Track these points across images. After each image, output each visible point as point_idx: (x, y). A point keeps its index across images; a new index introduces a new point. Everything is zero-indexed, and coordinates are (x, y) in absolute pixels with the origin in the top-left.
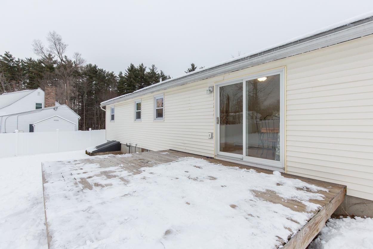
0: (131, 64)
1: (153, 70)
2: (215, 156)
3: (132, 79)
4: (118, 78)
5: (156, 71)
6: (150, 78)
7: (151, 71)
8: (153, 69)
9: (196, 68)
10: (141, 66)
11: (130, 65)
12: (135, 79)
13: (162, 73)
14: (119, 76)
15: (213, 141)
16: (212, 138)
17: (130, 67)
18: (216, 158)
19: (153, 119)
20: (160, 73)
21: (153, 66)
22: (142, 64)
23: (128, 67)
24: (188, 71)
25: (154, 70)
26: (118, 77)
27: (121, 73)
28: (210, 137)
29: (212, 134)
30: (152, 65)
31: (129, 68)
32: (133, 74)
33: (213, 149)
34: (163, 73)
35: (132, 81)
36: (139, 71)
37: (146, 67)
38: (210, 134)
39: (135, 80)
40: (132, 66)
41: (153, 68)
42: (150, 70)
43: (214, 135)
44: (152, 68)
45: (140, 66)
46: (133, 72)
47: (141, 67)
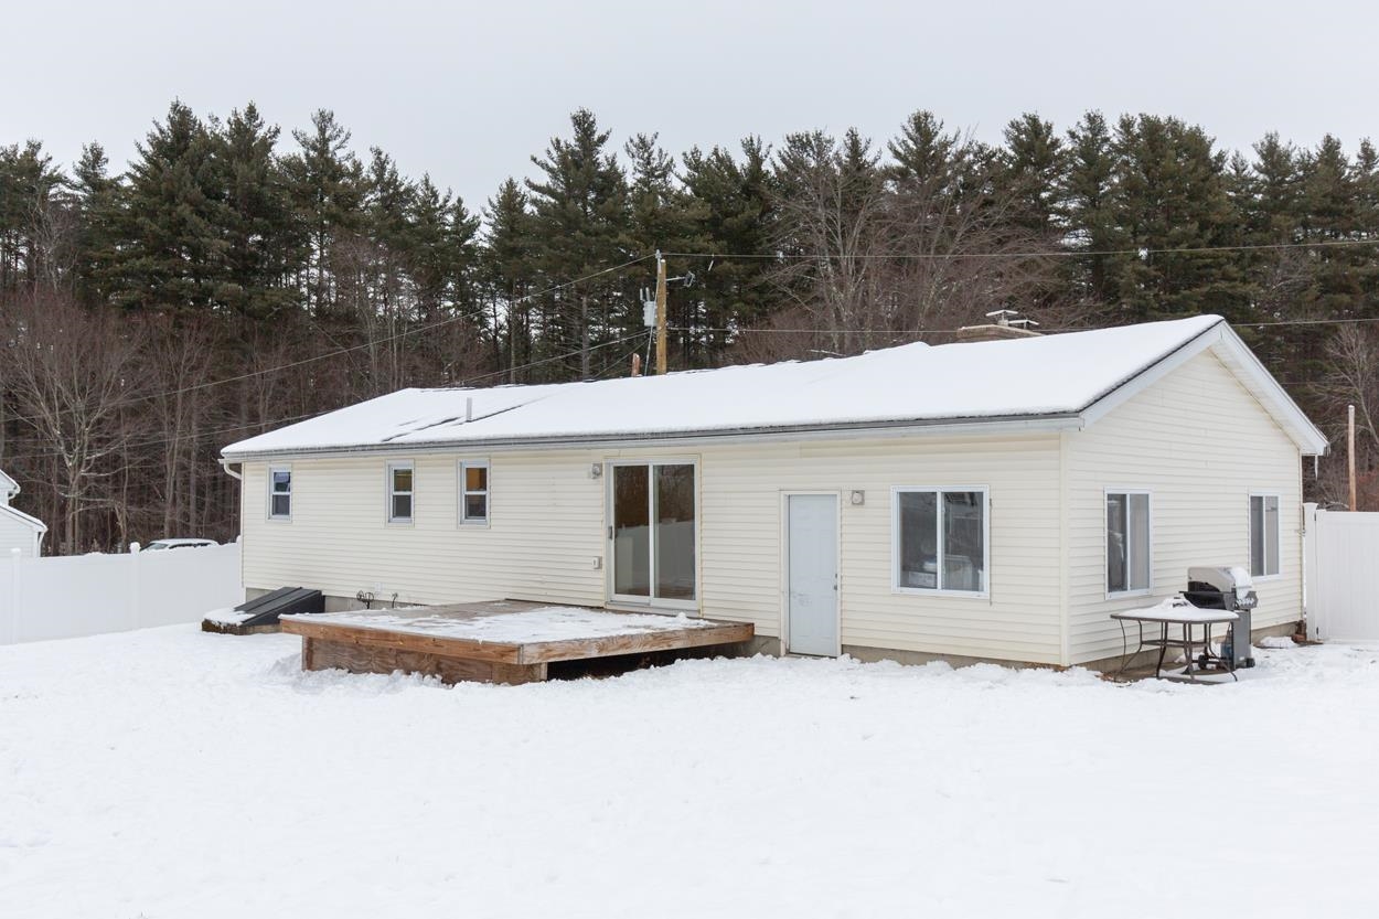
0: (175, 107)
1: (321, 145)
2: (606, 603)
3: (184, 210)
4: (73, 186)
5: (340, 154)
6: (304, 197)
7: (312, 153)
8: (325, 141)
9: (602, 139)
10: (243, 117)
11: (167, 111)
12: (203, 208)
13: (380, 166)
14: (79, 173)
15: (602, 574)
16: (600, 567)
17: (165, 125)
18: (609, 607)
19: (454, 521)
20: (367, 162)
21: (324, 120)
22: (252, 112)
23: (157, 124)
24: (555, 154)
25: (332, 145)
26: (77, 180)
27: (96, 157)
28: (597, 566)
29: (600, 559)
30: (316, 113)
31: (162, 132)
32: (194, 174)
33: (601, 590)
34: (389, 167)
35: (183, 222)
36: (227, 153)
37: (277, 131)
38: (596, 559)
39: (201, 214)
40: (182, 120)
41: (322, 131)
42: (304, 143)
43: (604, 562)
44: (312, 133)
45: (238, 122)
46: (192, 164)
47: (244, 129)
